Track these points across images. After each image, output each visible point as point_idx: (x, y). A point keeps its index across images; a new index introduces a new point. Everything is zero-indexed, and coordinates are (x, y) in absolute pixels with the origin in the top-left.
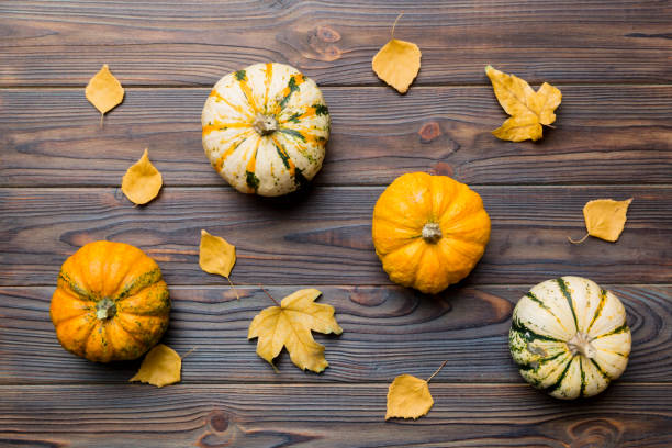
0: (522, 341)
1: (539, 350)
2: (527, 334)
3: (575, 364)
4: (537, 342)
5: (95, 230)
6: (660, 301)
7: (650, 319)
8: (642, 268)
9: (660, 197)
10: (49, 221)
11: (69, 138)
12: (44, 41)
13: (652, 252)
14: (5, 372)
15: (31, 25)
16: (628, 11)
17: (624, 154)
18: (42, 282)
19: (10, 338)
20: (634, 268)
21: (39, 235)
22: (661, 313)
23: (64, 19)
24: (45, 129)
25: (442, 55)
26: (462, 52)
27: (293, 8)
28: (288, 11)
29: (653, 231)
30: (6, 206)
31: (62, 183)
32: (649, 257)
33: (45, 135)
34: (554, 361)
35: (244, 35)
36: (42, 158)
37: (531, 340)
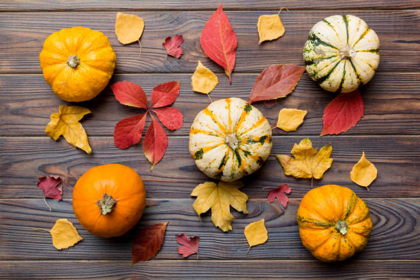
0: (312, 45)
1: (321, 52)
2: (316, 41)
3: (341, 65)
4: (321, 46)
5: (60, 163)
6: (415, 208)
7: (408, 219)
8: (404, 188)
9: (415, 143)
10: (31, 157)
11: (43, 105)
12: (29, 44)
13: (410, 178)
14: (3, 253)
15: (20, 34)
16: (395, 26)
17: (393, 116)
18: (26, 196)
19: (6, 231)
20: (398, 188)
21: (25, 166)
22: (415, 215)
23: (40, 31)
24: (29, 100)
25: (278, 54)
26: (290, 52)
27: (185, 24)
28: (181, 26)
29: (410, 164)
30: (4, 148)
31: (39, 134)
32: (408, 181)
33: (29, 104)
34: (329, 60)
35: (154, 41)
36: (27, 118)
37: (317, 45)
